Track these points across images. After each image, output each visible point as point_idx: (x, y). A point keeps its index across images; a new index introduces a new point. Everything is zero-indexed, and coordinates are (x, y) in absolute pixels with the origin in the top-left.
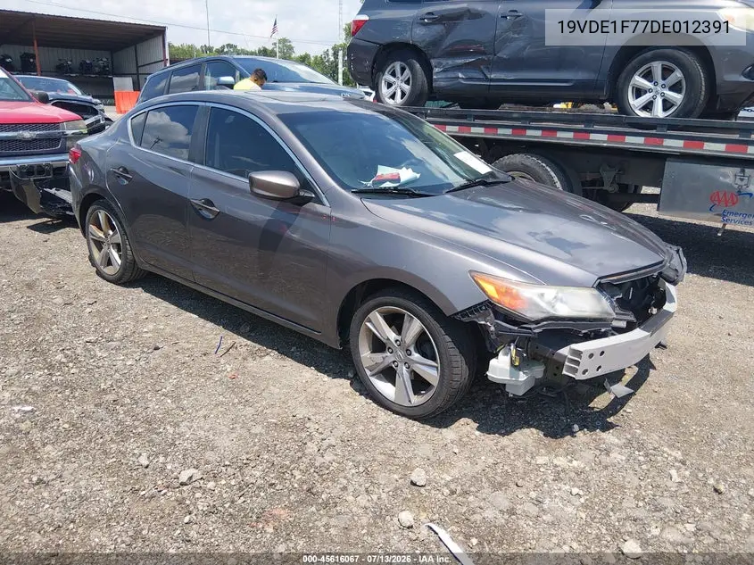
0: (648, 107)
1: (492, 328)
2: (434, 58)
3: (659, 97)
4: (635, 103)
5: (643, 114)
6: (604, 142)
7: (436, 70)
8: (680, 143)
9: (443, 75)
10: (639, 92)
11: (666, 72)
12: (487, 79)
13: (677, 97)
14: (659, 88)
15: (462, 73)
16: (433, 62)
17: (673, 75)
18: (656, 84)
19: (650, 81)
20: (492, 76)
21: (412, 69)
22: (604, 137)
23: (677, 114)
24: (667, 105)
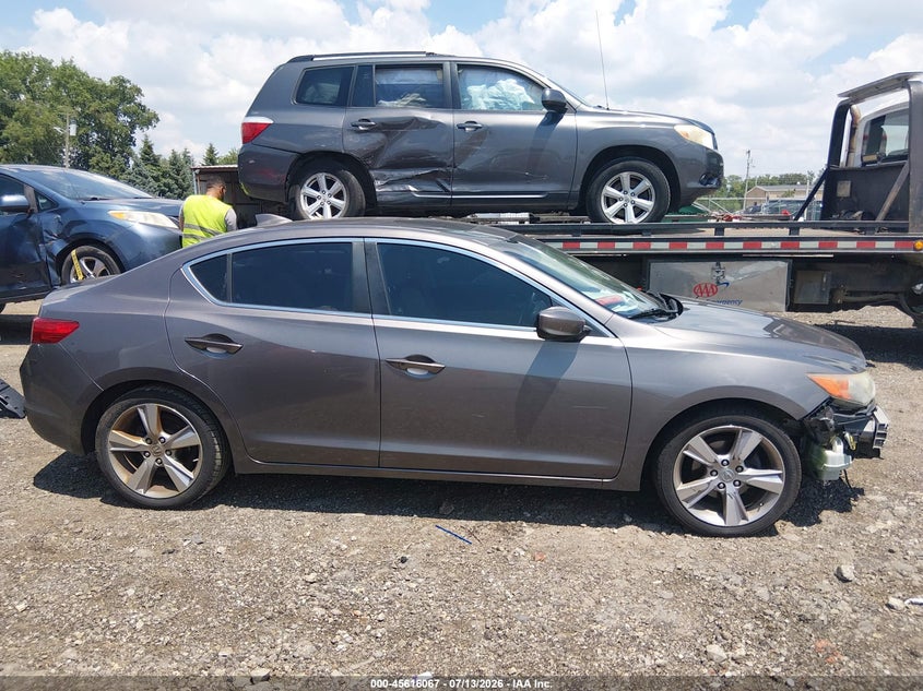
0: (621, 214)
1: (832, 422)
2: (373, 169)
3: (629, 204)
4: (609, 211)
5: (619, 222)
6: (595, 250)
7: (377, 183)
8: (665, 245)
9: (388, 189)
10: (610, 201)
11: (635, 182)
12: (447, 192)
13: (648, 204)
14: (628, 196)
15: (413, 185)
16: (373, 173)
17: (641, 184)
18: (625, 193)
19: (620, 191)
20: (454, 189)
21: (345, 182)
22: (594, 245)
23: (649, 220)
24: (638, 211)
